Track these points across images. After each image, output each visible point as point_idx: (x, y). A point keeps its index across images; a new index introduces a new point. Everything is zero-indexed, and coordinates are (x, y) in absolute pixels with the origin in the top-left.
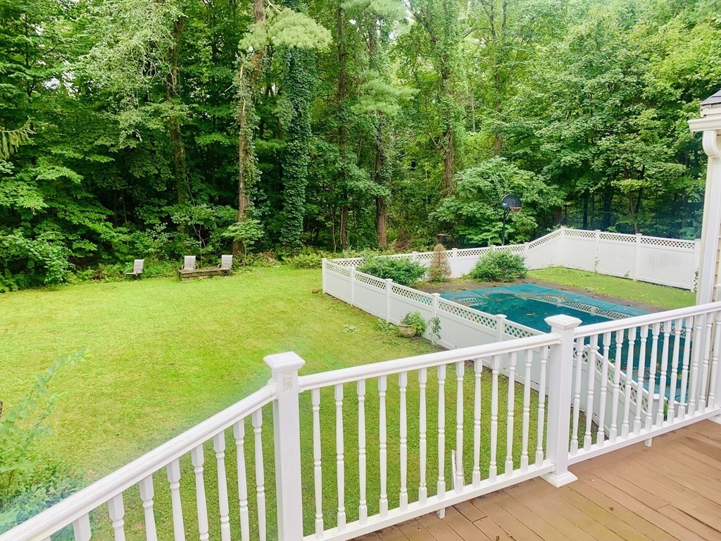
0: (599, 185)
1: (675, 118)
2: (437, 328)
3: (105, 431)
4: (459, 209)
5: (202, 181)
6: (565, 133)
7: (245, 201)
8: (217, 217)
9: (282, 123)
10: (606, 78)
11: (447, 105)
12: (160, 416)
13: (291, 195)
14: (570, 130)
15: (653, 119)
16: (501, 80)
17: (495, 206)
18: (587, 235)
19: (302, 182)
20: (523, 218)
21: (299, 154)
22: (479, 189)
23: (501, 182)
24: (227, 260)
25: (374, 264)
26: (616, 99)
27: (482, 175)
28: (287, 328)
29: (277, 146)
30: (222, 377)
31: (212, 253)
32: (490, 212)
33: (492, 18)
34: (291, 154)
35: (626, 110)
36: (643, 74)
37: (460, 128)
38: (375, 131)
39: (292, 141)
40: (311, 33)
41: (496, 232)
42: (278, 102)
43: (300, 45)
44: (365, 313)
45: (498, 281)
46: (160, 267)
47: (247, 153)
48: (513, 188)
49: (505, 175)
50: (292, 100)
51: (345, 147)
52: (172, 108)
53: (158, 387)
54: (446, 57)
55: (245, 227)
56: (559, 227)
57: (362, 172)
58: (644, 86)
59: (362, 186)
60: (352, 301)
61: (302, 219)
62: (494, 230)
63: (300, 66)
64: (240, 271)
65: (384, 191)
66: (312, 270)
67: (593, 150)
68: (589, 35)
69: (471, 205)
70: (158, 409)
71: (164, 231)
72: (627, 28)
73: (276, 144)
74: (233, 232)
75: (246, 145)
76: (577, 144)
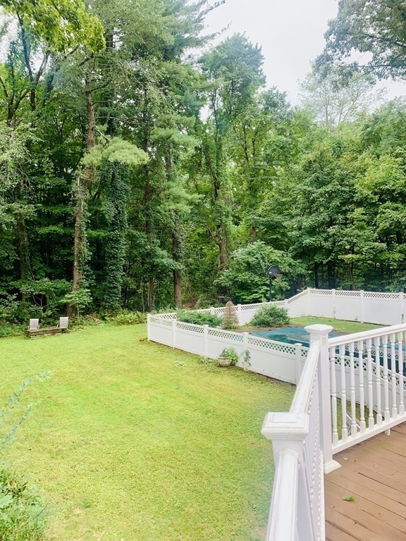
0: (329, 259)
1: (376, 214)
2: (247, 358)
3: (18, 448)
4: (235, 278)
5: (41, 262)
6: (304, 224)
7: (77, 275)
8: (55, 288)
9: (107, 217)
10: (329, 188)
11: (220, 207)
12: (57, 434)
13: (112, 270)
14: (307, 222)
15: (363, 214)
16: (253, 189)
17: (260, 275)
18: (326, 293)
19: (121, 260)
20: (280, 282)
21: (119, 240)
22: (248, 263)
23: (263, 258)
24: (64, 321)
25: (186, 317)
26: (336, 202)
27: (249, 253)
28: (130, 367)
29: (103, 234)
30: (95, 403)
31: (50, 317)
32: (257, 279)
33: (246, 149)
34: (112, 240)
35: (344, 209)
36: (353, 185)
37: (229, 222)
38: (173, 223)
39: (113, 231)
40: (135, 154)
41: (262, 293)
42: (103, 203)
43: (128, 162)
44: (186, 353)
45: (271, 326)
46: (10, 329)
47: (81, 239)
48: (271, 263)
49: (264, 254)
50: (113, 202)
51: (152, 235)
52: (21, 207)
53: (47, 414)
54: (218, 174)
55: (78, 295)
56: (306, 288)
57: (165, 253)
58: (354, 193)
59: (165, 262)
60: (174, 345)
61: (120, 288)
62: (260, 292)
63: (119, 179)
64: (74, 329)
65: (180, 266)
66: (131, 326)
67: (324, 235)
68: (315, 161)
69: (243, 274)
70: (53, 429)
71: (14, 300)
72: (338, 157)
73: (102, 233)
74: (69, 299)
75: (80, 233)
76: (312, 231)
